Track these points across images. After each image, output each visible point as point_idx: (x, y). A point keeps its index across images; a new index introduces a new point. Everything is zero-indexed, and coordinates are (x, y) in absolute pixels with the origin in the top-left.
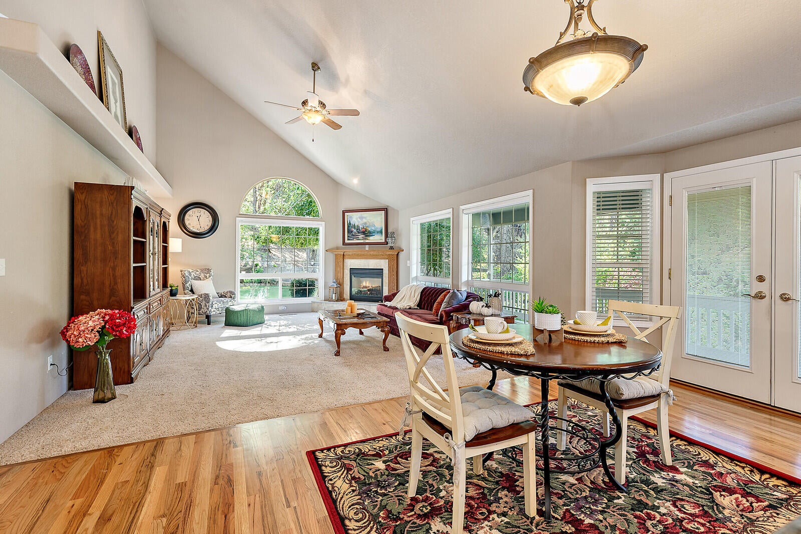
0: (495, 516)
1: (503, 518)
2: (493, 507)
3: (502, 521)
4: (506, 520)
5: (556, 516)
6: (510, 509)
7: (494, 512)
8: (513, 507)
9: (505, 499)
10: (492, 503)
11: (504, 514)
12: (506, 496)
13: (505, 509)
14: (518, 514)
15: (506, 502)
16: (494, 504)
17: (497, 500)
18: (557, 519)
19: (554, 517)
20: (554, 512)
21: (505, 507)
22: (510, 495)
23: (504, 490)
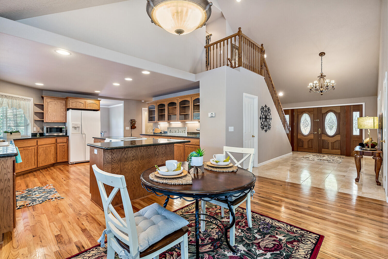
0: (216, 227)
1: (212, 227)
2: (217, 230)
3: (213, 226)
4: (211, 227)
5: (193, 232)
6: (211, 231)
7: (216, 228)
8: (210, 232)
9: (214, 234)
10: (219, 231)
11: (212, 229)
12: (214, 236)
13: (213, 230)
14: (208, 230)
15: (213, 233)
16: (218, 231)
17: (217, 233)
18: (193, 231)
19: (194, 232)
20: (194, 234)
21: (213, 231)
22: (213, 237)
23: (216, 239)
